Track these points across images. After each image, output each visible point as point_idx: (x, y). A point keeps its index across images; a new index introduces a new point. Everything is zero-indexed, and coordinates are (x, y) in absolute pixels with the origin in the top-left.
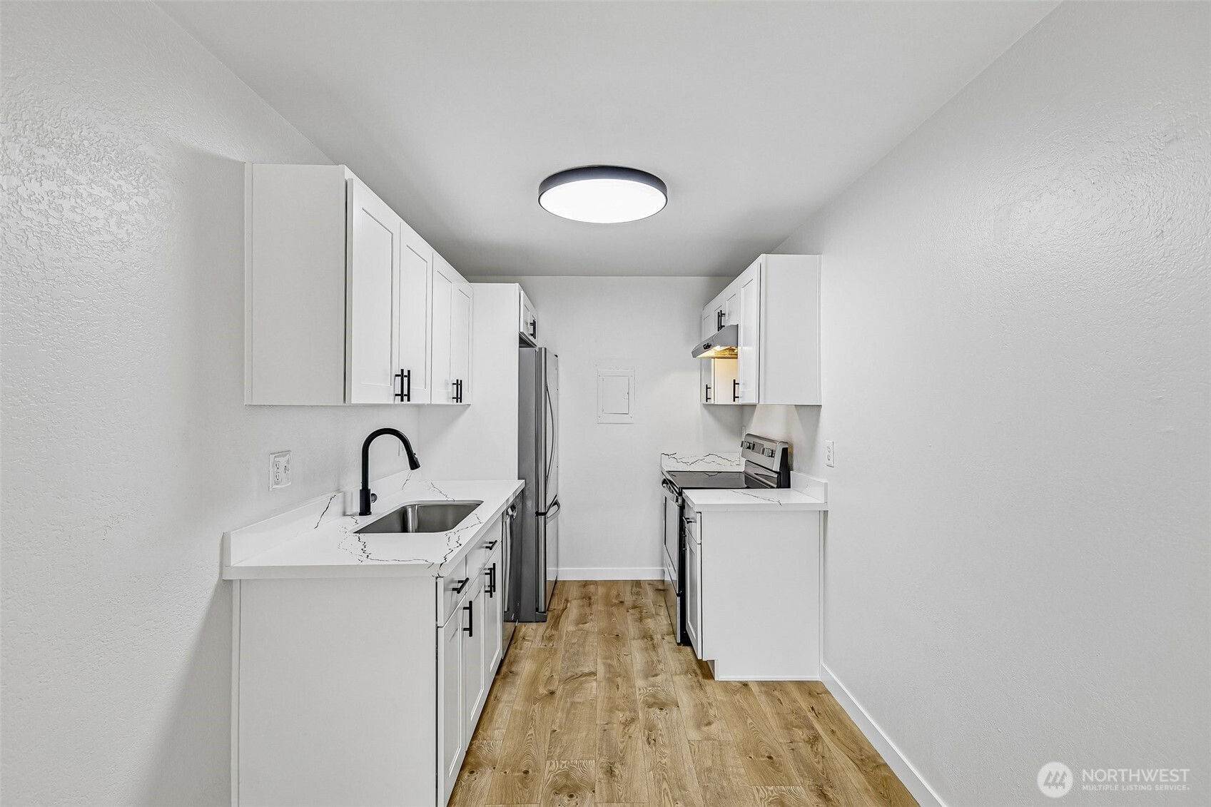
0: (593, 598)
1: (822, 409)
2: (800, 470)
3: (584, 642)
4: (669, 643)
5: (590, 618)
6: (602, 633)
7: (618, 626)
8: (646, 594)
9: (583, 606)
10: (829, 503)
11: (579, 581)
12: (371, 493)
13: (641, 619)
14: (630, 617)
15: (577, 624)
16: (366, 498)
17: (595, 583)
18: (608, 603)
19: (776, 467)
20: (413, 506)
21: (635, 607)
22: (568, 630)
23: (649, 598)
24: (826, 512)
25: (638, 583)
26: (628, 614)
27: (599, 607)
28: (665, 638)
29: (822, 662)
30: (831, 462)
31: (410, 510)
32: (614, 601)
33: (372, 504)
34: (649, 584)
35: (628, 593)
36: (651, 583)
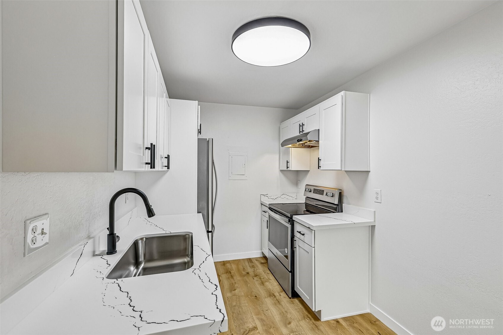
0: (232, 272)
1: (370, 173)
2: (349, 204)
3: (240, 304)
4: (285, 297)
5: (236, 285)
6: (247, 296)
7: (254, 290)
8: (257, 266)
9: (229, 278)
10: (376, 221)
11: (220, 262)
12: (117, 235)
13: (262, 283)
14: (256, 282)
15: (231, 291)
16: (112, 239)
17: (229, 262)
18: (242, 275)
19: (336, 202)
20: (142, 239)
21: (256, 276)
22: (227, 296)
23: (261, 269)
24: (373, 227)
25: (250, 260)
26: (255, 280)
27: (237, 278)
28: (281, 294)
29: (370, 303)
30: (379, 201)
31: (140, 242)
32: (244, 273)
33: (117, 244)
34: (256, 260)
35: (249, 267)
36: (257, 259)
